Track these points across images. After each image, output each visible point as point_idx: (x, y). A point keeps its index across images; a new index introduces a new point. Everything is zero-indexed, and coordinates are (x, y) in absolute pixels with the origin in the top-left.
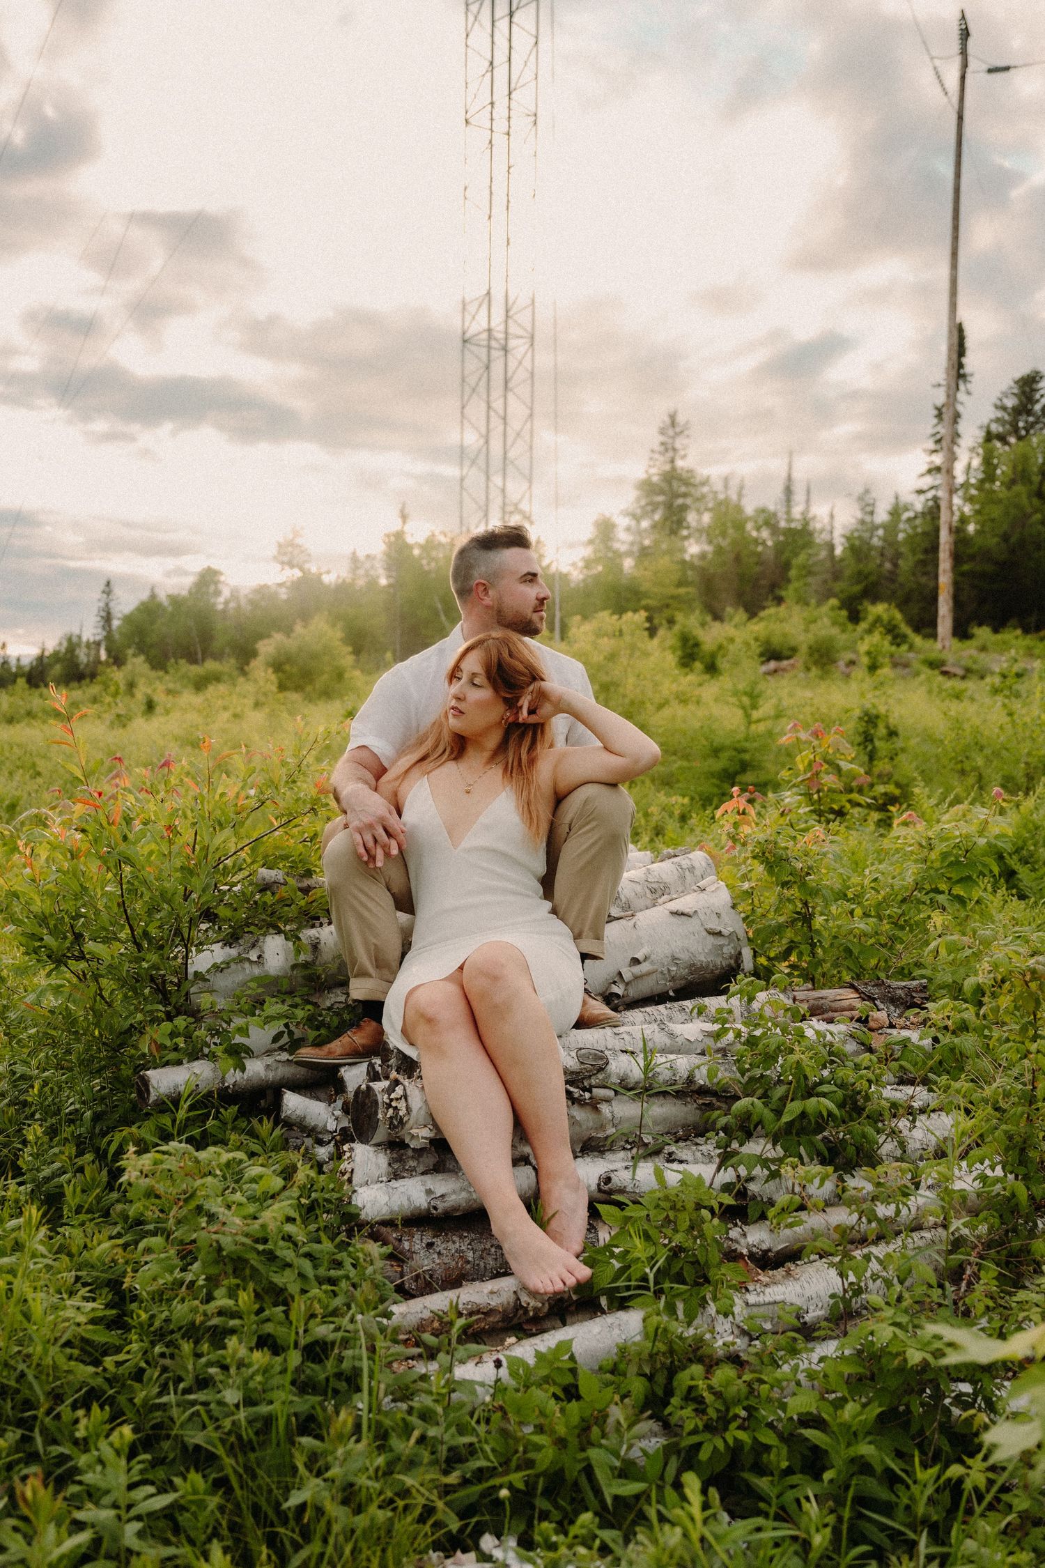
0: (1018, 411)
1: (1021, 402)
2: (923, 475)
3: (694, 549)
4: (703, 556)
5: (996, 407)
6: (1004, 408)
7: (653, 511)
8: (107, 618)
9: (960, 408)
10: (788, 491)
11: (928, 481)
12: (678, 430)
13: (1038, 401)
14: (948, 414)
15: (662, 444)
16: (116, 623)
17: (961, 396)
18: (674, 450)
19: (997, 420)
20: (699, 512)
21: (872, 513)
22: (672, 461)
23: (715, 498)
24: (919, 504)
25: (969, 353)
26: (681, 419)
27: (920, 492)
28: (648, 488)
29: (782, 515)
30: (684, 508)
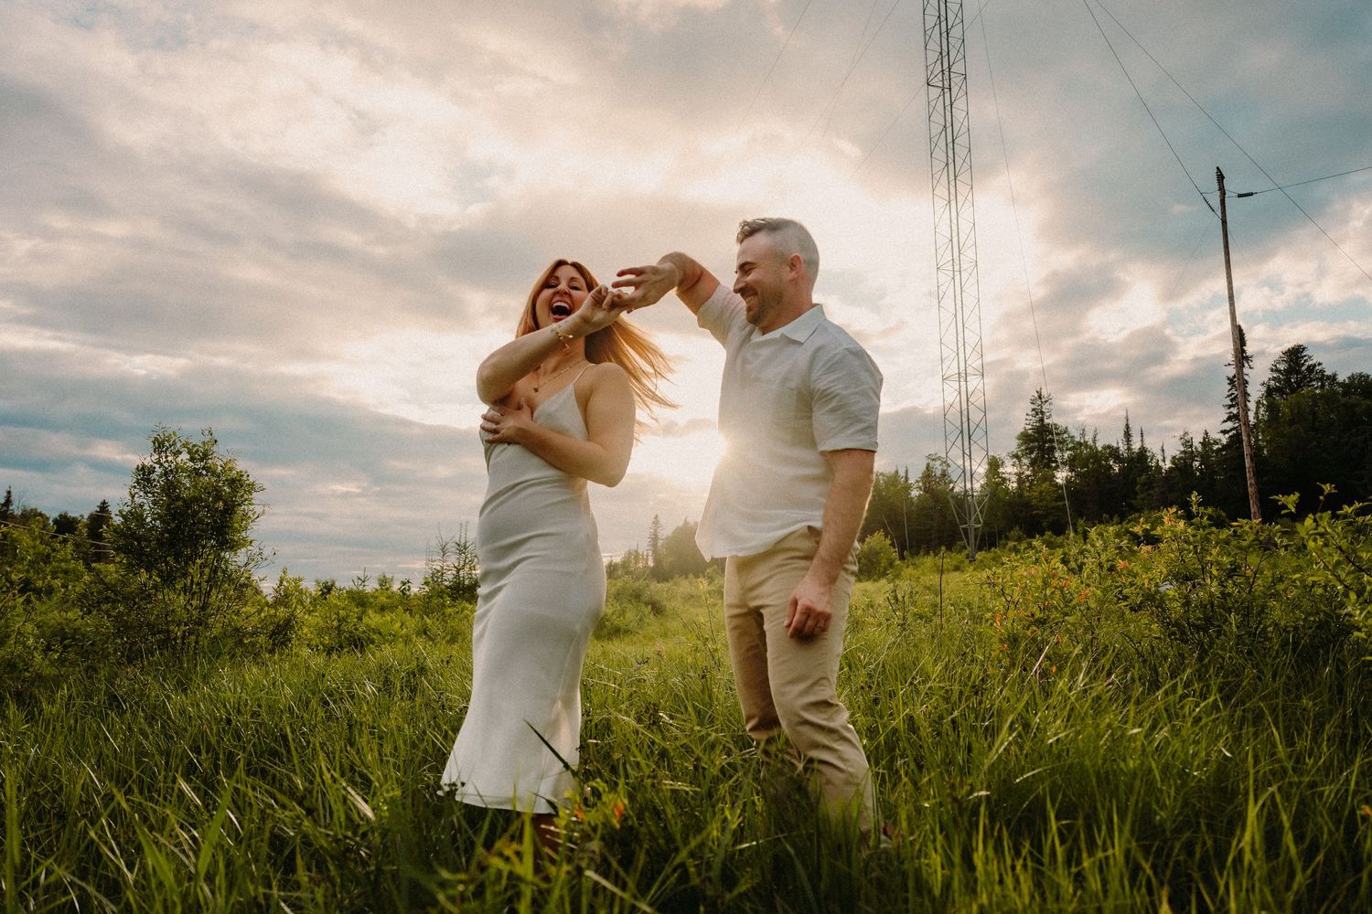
0: (1288, 372)
1: (1290, 365)
2: (1225, 421)
3: (1061, 476)
4: (1068, 480)
5: (1272, 370)
6: (1278, 371)
7: (1031, 453)
8: (655, 538)
9: (1246, 377)
10: (1128, 435)
11: (1229, 425)
12: (1043, 400)
13: (1303, 364)
14: (1238, 382)
15: (1033, 410)
16: (660, 543)
17: (1246, 370)
18: (1042, 413)
19: (1274, 379)
20: (1061, 450)
21: (1191, 446)
22: (1042, 420)
23: (1072, 442)
24: (1224, 439)
25: (1248, 343)
26: (1044, 393)
27: (1224, 432)
28: (1025, 438)
29: (1123, 448)
30: (1052, 449)
